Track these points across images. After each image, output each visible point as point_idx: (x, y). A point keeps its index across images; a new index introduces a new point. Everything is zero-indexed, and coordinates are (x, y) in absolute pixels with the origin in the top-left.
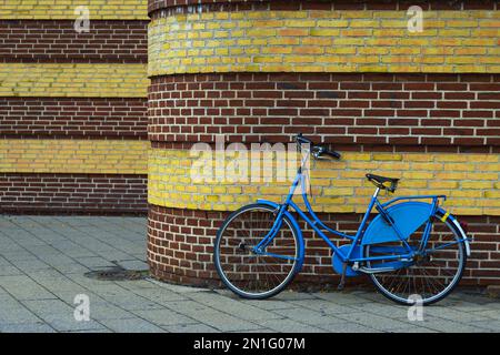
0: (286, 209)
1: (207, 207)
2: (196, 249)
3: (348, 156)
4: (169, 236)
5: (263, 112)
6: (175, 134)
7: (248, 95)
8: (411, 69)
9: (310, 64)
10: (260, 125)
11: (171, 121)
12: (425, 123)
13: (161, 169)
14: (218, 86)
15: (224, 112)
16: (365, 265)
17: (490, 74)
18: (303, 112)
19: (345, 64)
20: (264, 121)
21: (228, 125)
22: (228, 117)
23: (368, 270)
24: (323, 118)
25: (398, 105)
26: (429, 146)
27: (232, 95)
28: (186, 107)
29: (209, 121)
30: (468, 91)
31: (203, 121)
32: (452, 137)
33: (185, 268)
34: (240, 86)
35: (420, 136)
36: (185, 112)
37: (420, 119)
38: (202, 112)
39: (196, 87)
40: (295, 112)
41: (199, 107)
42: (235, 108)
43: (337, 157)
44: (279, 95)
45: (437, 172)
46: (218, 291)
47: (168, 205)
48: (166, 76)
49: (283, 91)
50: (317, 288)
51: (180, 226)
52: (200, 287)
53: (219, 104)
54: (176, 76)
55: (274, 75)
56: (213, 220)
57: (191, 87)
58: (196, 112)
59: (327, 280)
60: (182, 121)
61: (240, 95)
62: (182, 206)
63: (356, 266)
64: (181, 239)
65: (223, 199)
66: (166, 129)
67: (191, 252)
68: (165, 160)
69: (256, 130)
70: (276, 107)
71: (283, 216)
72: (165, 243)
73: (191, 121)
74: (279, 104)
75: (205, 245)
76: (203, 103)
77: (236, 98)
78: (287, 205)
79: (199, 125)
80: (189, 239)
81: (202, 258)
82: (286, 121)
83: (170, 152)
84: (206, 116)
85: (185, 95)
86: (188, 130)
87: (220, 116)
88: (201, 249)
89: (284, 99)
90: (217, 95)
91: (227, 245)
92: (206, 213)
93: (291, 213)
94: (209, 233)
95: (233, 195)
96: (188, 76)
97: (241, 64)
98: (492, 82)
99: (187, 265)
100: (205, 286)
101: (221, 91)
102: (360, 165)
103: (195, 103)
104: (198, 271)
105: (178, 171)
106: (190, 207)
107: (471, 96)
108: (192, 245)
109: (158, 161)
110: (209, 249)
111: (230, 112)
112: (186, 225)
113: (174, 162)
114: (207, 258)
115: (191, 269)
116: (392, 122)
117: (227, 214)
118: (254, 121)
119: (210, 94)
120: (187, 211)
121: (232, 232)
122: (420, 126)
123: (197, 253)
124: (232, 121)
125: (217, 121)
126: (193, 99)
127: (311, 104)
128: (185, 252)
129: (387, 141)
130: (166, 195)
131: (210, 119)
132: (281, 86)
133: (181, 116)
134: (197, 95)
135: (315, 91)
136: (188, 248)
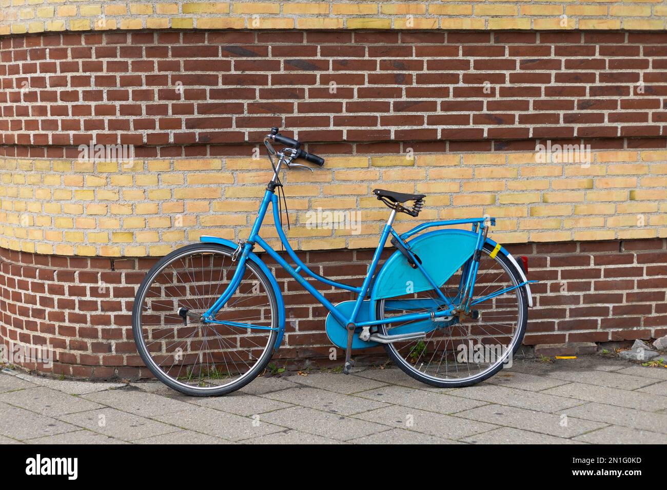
0: (251, 249)
1: (114, 252)
2: (96, 320)
3: (334, 161)
4: (45, 302)
5: (201, 95)
6: (50, 133)
7: (175, 66)
8: (426, 25)
9: (273, 15)
10: (196, 115)
11: (42, 111)
12: (446, 106)
13: (25, 191)
14: (126, 52)
15: (138, 95)
16: (380, 331)
17: (537, 31)
18: (265, 94)
19: (326, 16)
20: (203, 109)
21: (144, 116)
22: (143, 104)
23: (385, 339)
24: (296, 102)
25: (407, 80)
26: (451, 142)
27: (149, 66)
28: (69, 88)
29: (110, 110)
30: (507, 56)
31: (101, 111)
32: (486, 127)
33: (77, 353)
34: (162, 52)
35: (440, 128)
36: (66, 96)
37: (439, 101)
38: (97, 96)
39: (86, 53)
40: (250, 94)
41: (93, 88)
42: (156, 89)
43: (318, 163)
44: (226, 66)
45: (464, 181)
46: (139, 385)
47: (41, 250)
48: (27, 36)
49: (233, 60)
50: (293, 367)
51: (66, 285)
52: (105, 381)
53: (126, 82)
54: (47, 35)
55: (215, 33)
56: (124, 272)
57: (77, 54)
58: (88, 96)
59: (308, 354)
60: (62, 111)
61: (162, 67)
62: (68, 251)
63: (366, 333)
64: (70, 305)
65: (140, 237)
66: (31, 125)
67: (89, 325)
68: (33, 177)
69: (191, 124)
70: (221, 86)
71: (248, 261)
72: (39, 313)
73: (78, 110)
74: (226, 80)
75: (112, 314)
76: (100, 81)
77: (156, 72)
78: (252, 244)
79: (93, 117)
80: (84, 305)
81: (107, 334)
82: (238, 108)
83: (42, 163)
84: (105, 101)
85: (66, 68)
86: (75, 125)
87: (130, 102)
88: (105, 321)
89: (233, 72)
90: (123, 67)
91: (150, 312)
92: (112, 261)
93: (259, 255)
94: (119, 293)
95: (156, 230)
96: (69, 35)
97: (163, 15)
98: (538, 43)
99: (83, 347)
100: (115, 379)
101: (130, 61)
102: (354, 175)
103: (85, 81)
104: (101, 356)
105: (58, 194)
106: (82, 252)
107: (510, 65)
108: (89, 314)
109: (19, 179)
110: (120, 320)
111: (147, 95)
112: (77, 283)
113: (49, 180)
114: (117, 334)
115: (89, 352)
116: (399, 107)
117: (147, 261)
118: (188, 110)
119: (112, 66)
120: (77, 260)
121: (158, 290)
122: (439, 112)
123: (100, 327)
124: (151, 110)
125: (125, 110)
126: (81, 73)
127: (277, 80)
128: (77, 326)
129: (393, 137)
130: (38, 234)
131: (114, 107)
132: (228, 52)
133: (60, 103)
134: (88, 67)
135: (282, 59)
136: (82, 319)
